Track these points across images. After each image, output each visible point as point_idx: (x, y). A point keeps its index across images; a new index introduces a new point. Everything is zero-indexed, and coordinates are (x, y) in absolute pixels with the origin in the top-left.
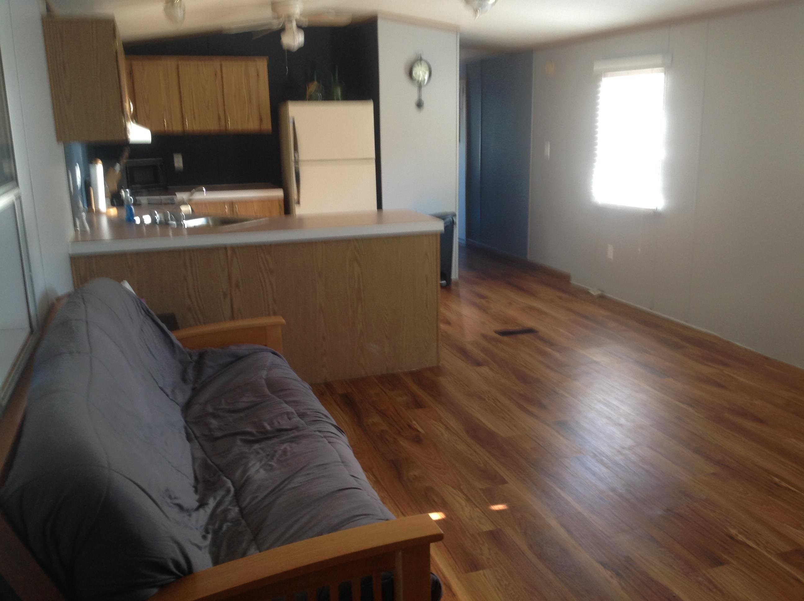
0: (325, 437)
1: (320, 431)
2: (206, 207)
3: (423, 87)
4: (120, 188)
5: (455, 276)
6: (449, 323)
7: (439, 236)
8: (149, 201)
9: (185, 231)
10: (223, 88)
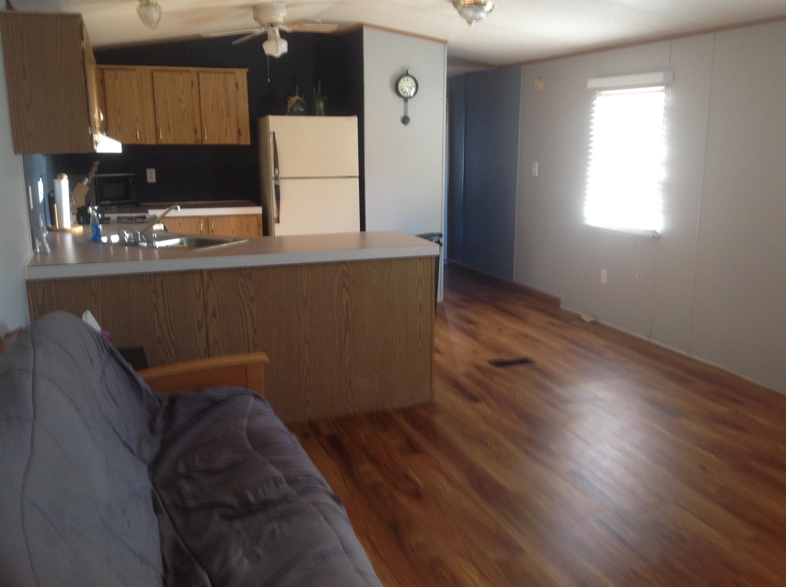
0: (320, 512)
2: (180, 224)
3: (409, 101)
4: (88, 205)
5: (440, 298)
6: (438, 352)
7: (434, 260)
8: (119, 218)
9: (156, 252)
10: (200, 99)
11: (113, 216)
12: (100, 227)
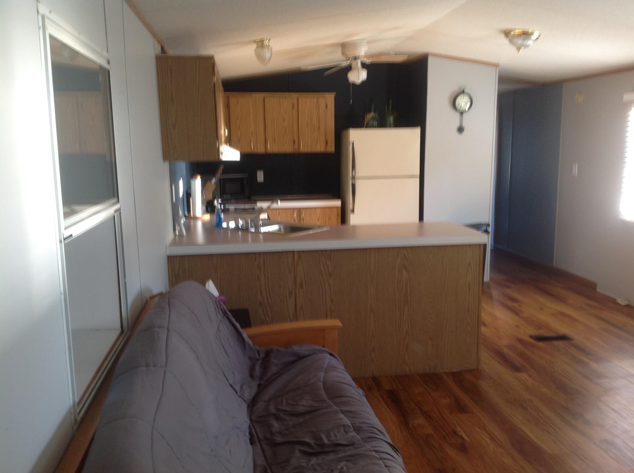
0: (381, 459)
1: (376, 451)
2: (279, 214)
3: (464, 115)
4: (214, 198)
5: (487, 278)
6: (484, 325)
7: (482, 247)
8: (235, 209)
9: (261, 236)
10: (298, 118)
11: (232, 207)
12: (222, 216)
